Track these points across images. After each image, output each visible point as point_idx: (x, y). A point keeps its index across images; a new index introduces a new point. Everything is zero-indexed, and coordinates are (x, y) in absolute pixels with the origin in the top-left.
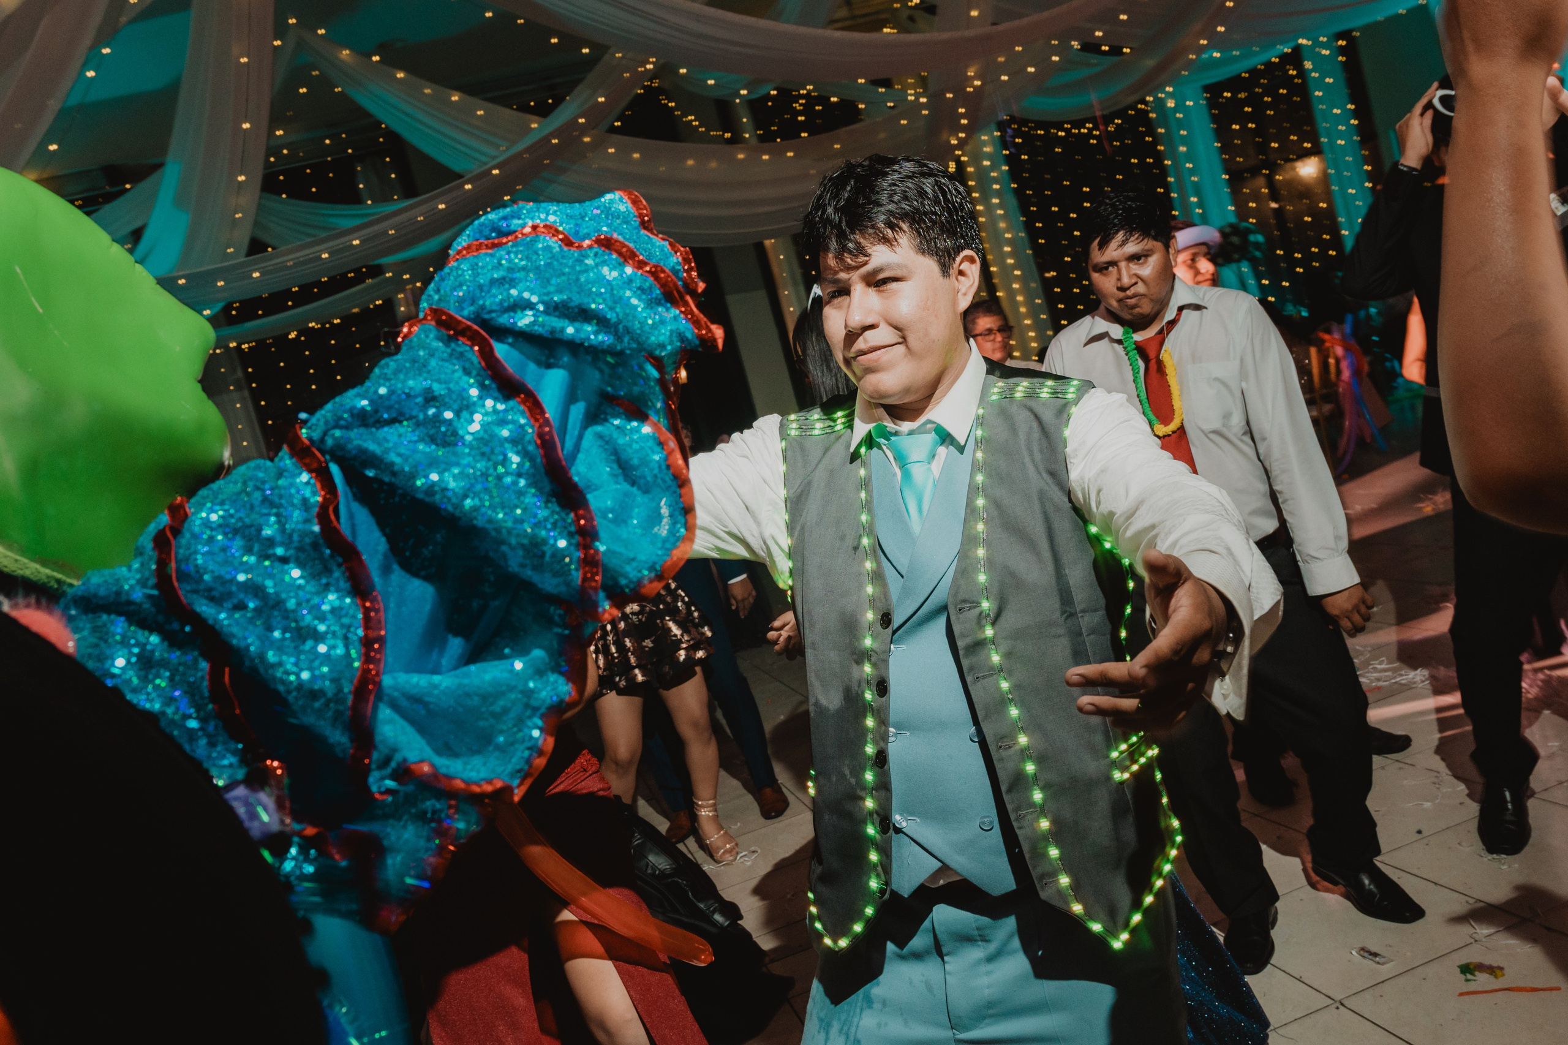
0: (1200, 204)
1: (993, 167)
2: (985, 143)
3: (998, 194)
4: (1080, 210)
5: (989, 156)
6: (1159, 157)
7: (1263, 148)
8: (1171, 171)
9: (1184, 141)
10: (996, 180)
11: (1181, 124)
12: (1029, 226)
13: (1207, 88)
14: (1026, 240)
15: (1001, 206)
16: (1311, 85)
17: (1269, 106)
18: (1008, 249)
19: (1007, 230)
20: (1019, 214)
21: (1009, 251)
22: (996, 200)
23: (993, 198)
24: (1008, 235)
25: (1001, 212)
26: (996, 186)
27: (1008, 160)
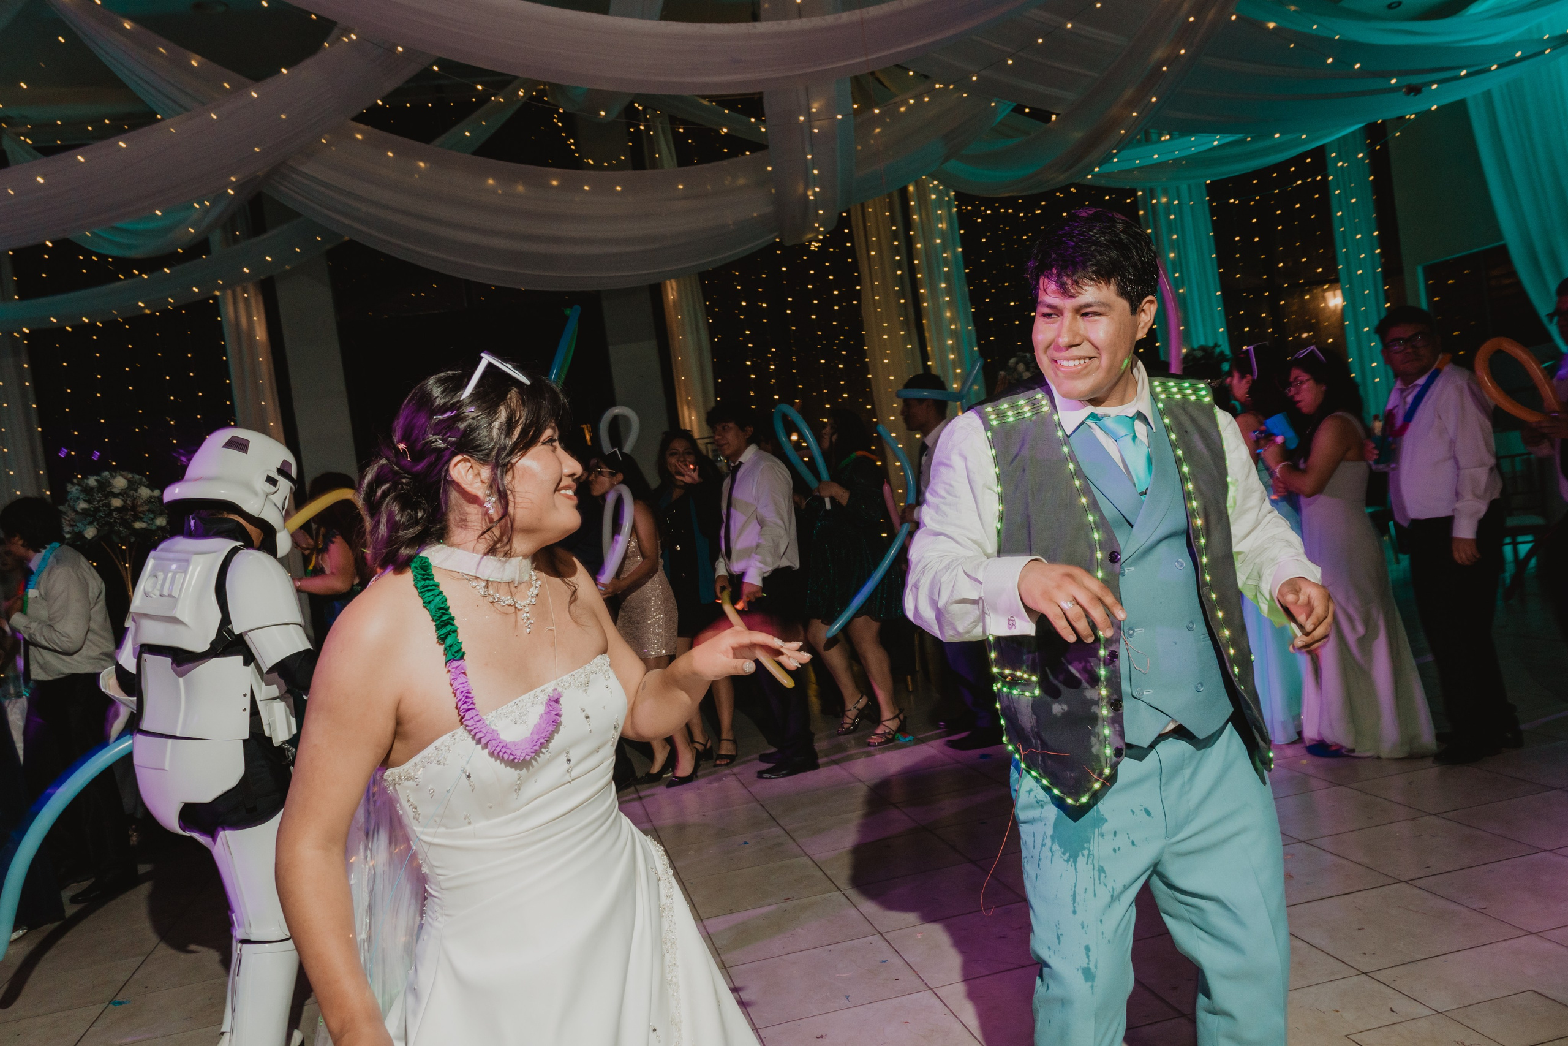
1: (944, 247)
2: (940, 219)
3: (947, 278)
5: (941, 234)
7: (1269, 266)
9: (1173, 246)
10: (946, 262)
11: (1171, 227)
12: (978, 319)
14: (974, 335)
15: (949, 291)
16: (1334, 203)
17: (1280, 220)
18: (950, 342)
19: (952, 321)
20: (969, 304)
21: (952, 345)
22: (943, 285)
23: (940, 282)
24: (953, 327)
25: (947, 299)
26: (946, 269)
27: (964, 241)
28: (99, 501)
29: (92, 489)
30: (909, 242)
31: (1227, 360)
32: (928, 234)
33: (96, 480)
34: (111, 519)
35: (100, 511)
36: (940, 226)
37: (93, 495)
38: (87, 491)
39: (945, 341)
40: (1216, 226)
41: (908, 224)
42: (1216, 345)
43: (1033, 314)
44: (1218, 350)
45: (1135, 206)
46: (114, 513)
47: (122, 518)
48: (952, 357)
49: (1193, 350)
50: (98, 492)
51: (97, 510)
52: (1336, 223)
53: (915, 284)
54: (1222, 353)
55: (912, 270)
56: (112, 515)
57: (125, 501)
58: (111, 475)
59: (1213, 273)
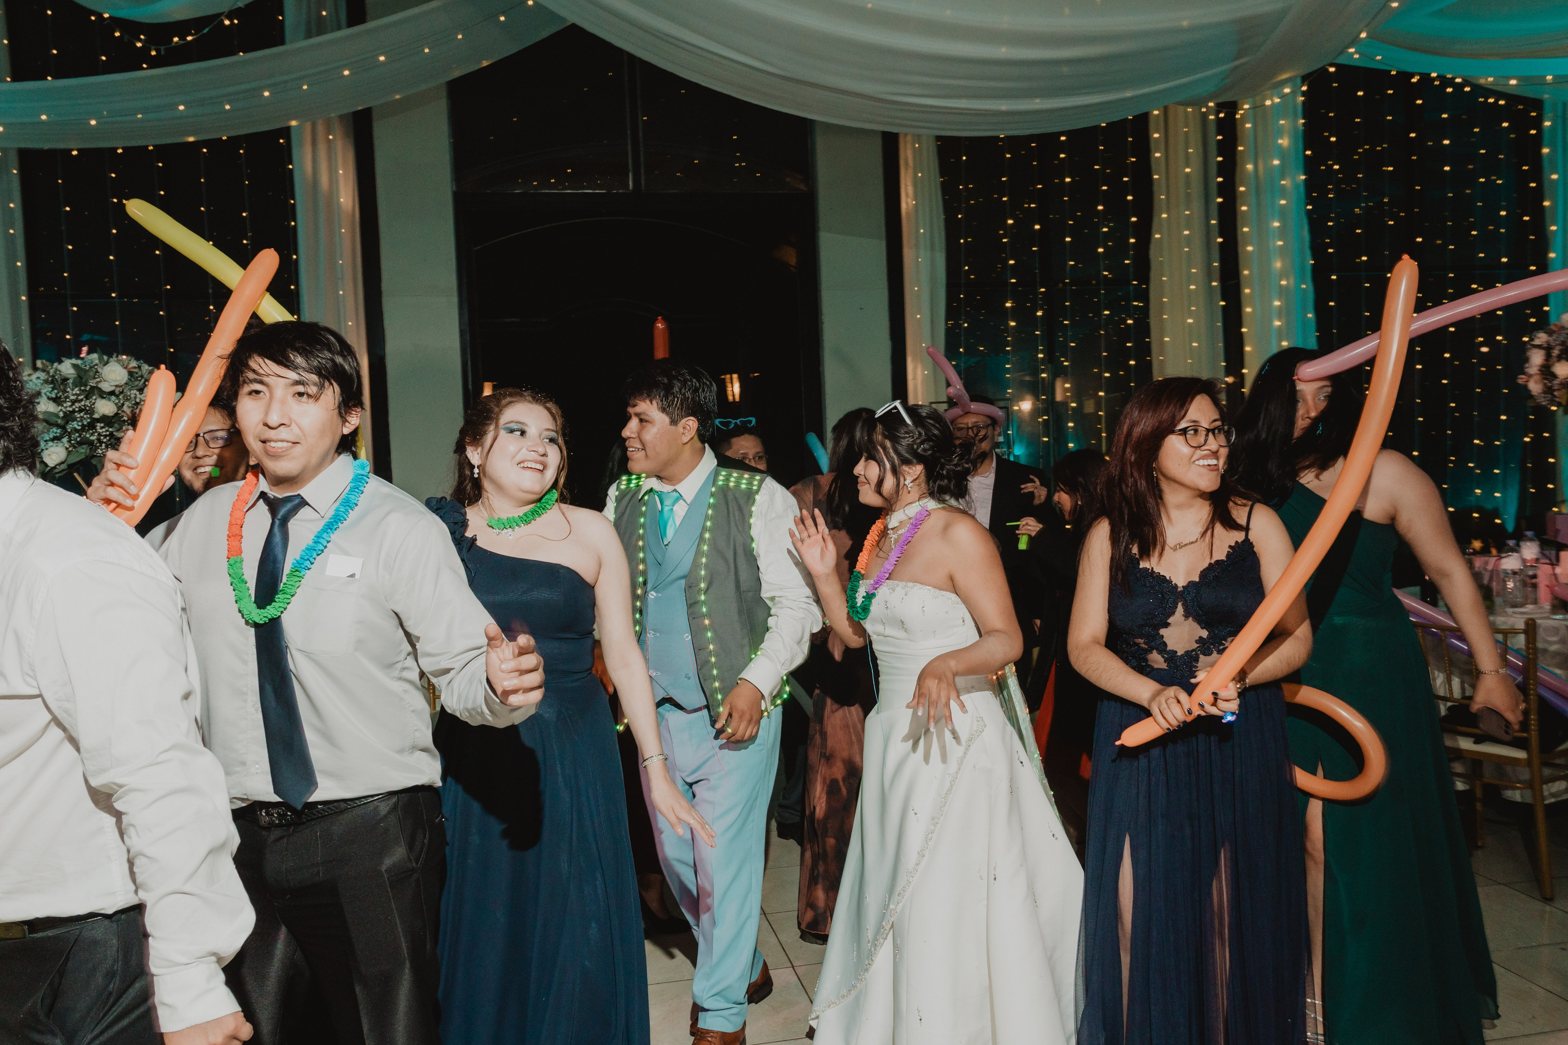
1: (1283, 171)
2: (1281, 132)
3: (1283, 214)
10: (1282, 192)
12: (1319, 275)
14: (1309, 297)
15: (1282, 233)
18: (1277, 303)
19: (1283, 274)
20: (1307, 253)
21: (1280, 307)
22: (1276, 224)
23: (1272, 219)
24: (1283, 283)
25: (1280, 243)
26: (1283, 202)
28: (73, 402)
29: (65, 380)
32: (1262, 152)
33: (75, 366)
34: (92, 434)
35: (75, 419)
36: (1280, 141)
37: (65, 391)
38: (58, 383)
39: (1270, 303)
43: (1389, 275)
46: (99, 425)
47: (111, 435)
48: (1277, 323)
50: (75, 385)
51: (69, 417)
53: (1235, 221)
55: (1234, 201)
56: (94, 427)
57: (120, 407)
58: (100, 359)
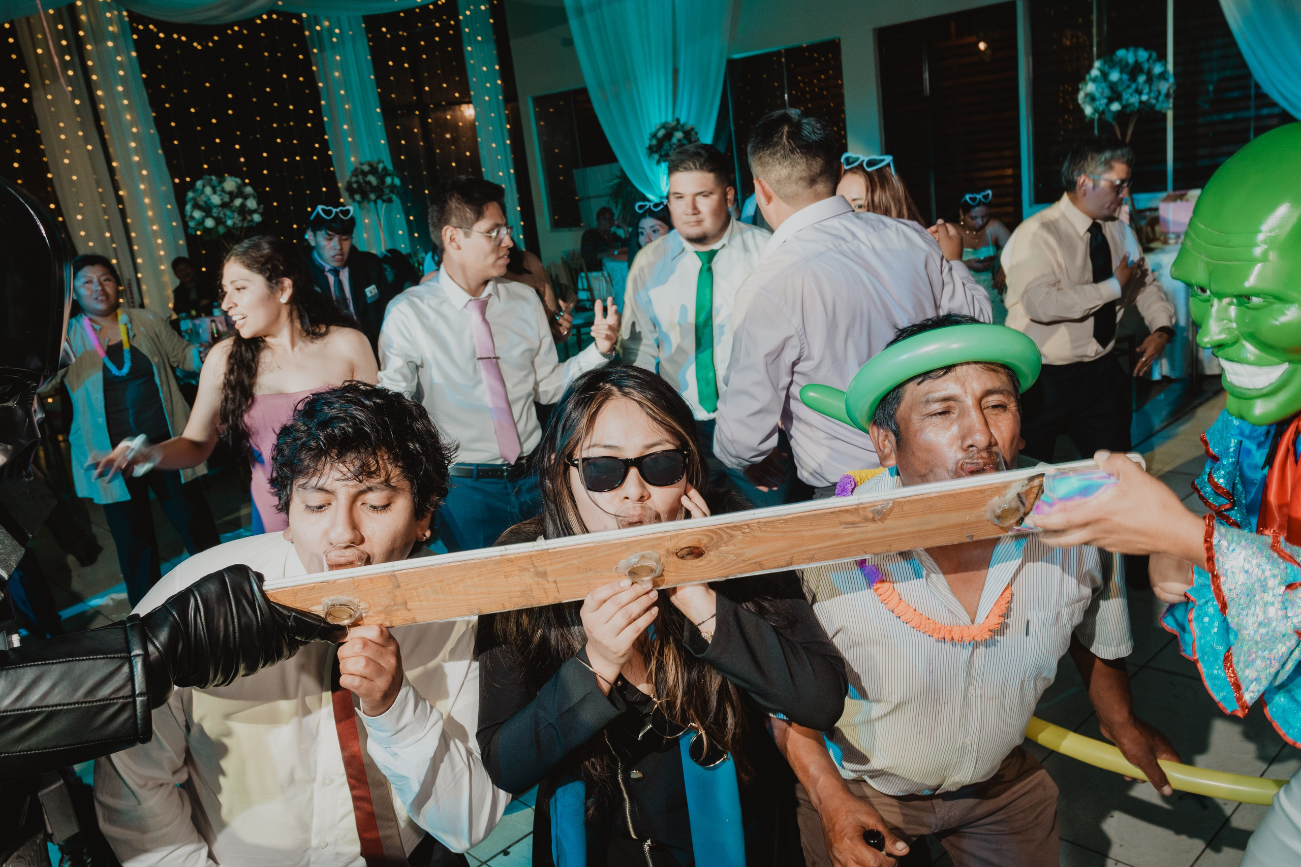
0: (352, 132)
1: (117, 50)
2: (110, 22)
3: (123, 81)
4: (222, 116)
5: (114, 37)
6: (312, 79)
7: (418, 89)
8: (323, 94)
9: (337, 66)
10: (121, 66)
11: (334, 49)
12: (160, 123)
13: (367, 19)
14: (157, 138)
15: (126, 94)
16: (465, 39)
17: (424, 50)
19: (133, 123)
20: (149, 108)
21: (135, 147)
22: (120, 89)
23: (117, 85)
24: (134, 130)
25: (126, 102)
26: (121, 73)
27: (138, 45)
30: (79, 44)
31: (389, 175)
32: (99, 36)
36: (111, 29)
39: (128, 142)
40: (373, 51)
41: (76, 25)
42: (380, 161)
44: (381, 166)
45: (300, 28)
48: (136, 158)
49: (362, 164)
52: (467, 56)
53: (90, 87)
54: (385, 169)
55: (86, 72)
59: (373, 92)
